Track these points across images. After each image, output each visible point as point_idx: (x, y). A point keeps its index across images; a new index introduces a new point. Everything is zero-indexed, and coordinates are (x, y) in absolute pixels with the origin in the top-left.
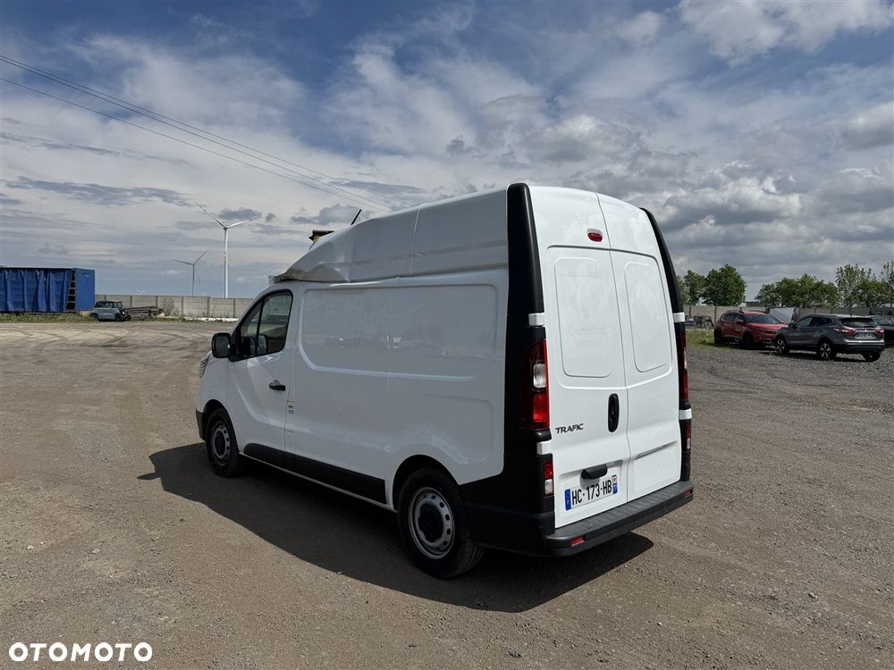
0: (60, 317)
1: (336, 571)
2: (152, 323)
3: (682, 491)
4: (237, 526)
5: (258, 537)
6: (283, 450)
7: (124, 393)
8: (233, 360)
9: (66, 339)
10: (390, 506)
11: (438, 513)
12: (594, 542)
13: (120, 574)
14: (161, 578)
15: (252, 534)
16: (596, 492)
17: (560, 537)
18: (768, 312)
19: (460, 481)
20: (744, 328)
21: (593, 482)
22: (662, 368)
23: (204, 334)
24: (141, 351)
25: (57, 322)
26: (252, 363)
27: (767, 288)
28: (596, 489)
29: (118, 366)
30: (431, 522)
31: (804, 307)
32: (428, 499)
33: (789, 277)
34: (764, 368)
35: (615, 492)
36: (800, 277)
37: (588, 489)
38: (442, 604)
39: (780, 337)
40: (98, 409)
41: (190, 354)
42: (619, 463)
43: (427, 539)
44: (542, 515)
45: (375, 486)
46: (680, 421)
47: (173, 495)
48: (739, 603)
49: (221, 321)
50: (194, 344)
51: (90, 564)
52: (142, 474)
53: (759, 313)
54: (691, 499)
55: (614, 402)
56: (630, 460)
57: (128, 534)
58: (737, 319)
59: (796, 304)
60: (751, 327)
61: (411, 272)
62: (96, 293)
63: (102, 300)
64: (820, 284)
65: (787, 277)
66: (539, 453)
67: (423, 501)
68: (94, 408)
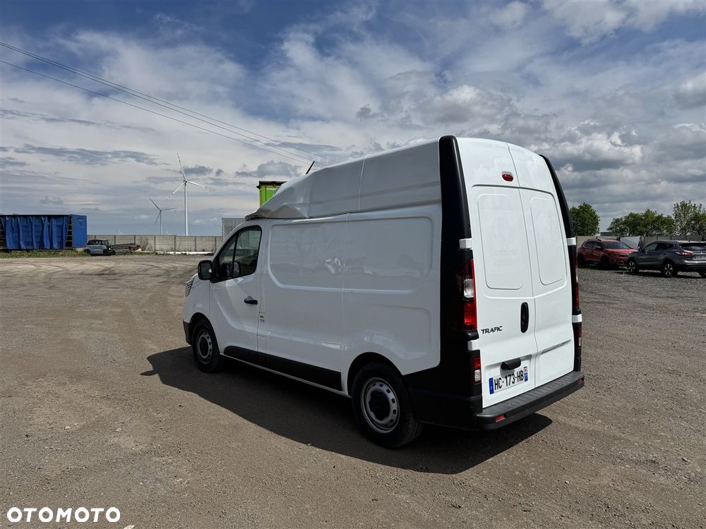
0: (61, 253)
1: (306, 443)
2: (131, 257)
3: (576, 379)
4: (224, 410)
5: (241, 418)
6: (256, 350)
7: (119, 310)
8: (213, 282)
9: (68, 270)
10: (346, 392)
11: (386, 398)
12: (512, 419)
13: (140, 447)
14: (172, 449)
15: (237, 416)
16: (512, 380)
17: (486, 415)
18: (618, 239)
19: (404, 373)
20: (602, 253)
21: (510, 372)
22: (559, 281)
23: (174, 264)
24: (126, 278)
25: (59, 256)
26: (229, 283)
27: (617, 221)
28: (512, 378)
29: (111, 290)
30: (380, 404)
31: (647, 236)
32: (377, 387)
33: (635, 212)
34: (620, 284)
35: (526, 380)
36: (644, 212)
37: (506, 377)
38: (392, 468)
39: (632, 259)
40: (101, 322)
41: (165, 279)
42: (529, 357)
43: (377, 418)
44: (473, 397)
45: (333, 377)
46: (573, 324)
47: (170, 387)
48: (627, 466)
49: (185, 254)
50: (168, 272)
51: (116, 440)
52: (144, 371)
53: (613, 241)
54: (583, 385)
55: (525, 308)
56: (537, 355)
57: (140, 417)
58: (595, 246)
59: (641, 234)
60: (607, 252)
61: (359, 209)
62: (88, 234)
63: (93, 239)
64: (660, 217)
65: (633, 212)
66: (469, 349)
67: (372, 389)
68: (98, 322)
